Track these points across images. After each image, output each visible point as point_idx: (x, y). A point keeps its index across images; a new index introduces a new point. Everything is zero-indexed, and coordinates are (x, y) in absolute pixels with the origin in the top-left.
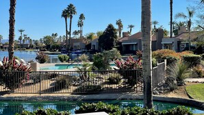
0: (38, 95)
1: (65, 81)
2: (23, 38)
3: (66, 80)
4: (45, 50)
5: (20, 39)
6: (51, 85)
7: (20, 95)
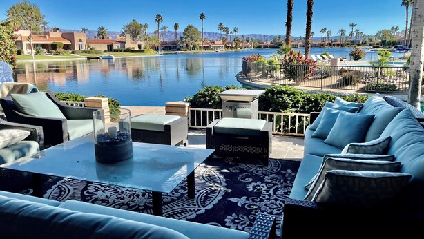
0: (319, 89)
1: (351, 77)
2: (355, 34)
3: (354, 76)
4: (378, 47)
5: (351, 34)
6: (337, 81)
7: (302, 88)
